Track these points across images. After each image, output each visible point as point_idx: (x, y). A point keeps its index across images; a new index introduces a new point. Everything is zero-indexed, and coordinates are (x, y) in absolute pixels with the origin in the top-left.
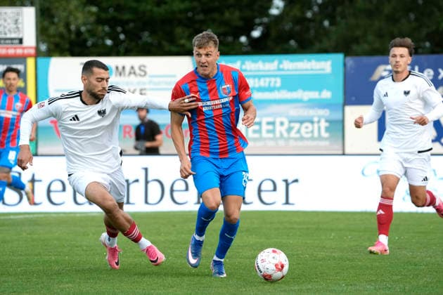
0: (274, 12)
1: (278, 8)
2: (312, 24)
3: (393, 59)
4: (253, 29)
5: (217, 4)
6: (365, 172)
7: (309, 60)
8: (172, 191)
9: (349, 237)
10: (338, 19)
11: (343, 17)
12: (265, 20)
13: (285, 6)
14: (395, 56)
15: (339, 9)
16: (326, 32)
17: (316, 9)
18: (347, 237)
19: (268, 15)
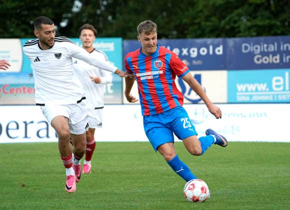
0: (75, 10)
1: (77, 7)
2: (101, 19)
3: (84, 37)
4: (61, 21)
5: (36, 4)
6: (136, 116)
7: (100, 42)
8: (7, 129)
9: (127, 158)
10: (118, 15)
11: (121, 14)
12: (70, 15)
13: (83, 6)
14: (85, 35)
15: (118, 8)
16: (110, 24)
17: (103, 8)
18: (125, 158)
19: (71, 12)
